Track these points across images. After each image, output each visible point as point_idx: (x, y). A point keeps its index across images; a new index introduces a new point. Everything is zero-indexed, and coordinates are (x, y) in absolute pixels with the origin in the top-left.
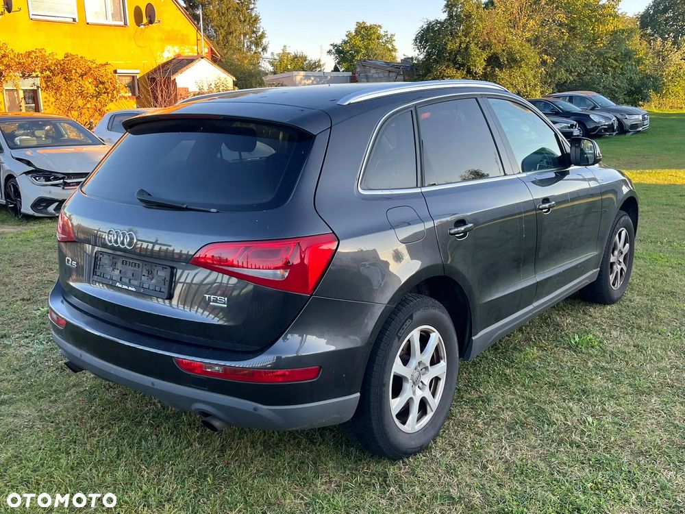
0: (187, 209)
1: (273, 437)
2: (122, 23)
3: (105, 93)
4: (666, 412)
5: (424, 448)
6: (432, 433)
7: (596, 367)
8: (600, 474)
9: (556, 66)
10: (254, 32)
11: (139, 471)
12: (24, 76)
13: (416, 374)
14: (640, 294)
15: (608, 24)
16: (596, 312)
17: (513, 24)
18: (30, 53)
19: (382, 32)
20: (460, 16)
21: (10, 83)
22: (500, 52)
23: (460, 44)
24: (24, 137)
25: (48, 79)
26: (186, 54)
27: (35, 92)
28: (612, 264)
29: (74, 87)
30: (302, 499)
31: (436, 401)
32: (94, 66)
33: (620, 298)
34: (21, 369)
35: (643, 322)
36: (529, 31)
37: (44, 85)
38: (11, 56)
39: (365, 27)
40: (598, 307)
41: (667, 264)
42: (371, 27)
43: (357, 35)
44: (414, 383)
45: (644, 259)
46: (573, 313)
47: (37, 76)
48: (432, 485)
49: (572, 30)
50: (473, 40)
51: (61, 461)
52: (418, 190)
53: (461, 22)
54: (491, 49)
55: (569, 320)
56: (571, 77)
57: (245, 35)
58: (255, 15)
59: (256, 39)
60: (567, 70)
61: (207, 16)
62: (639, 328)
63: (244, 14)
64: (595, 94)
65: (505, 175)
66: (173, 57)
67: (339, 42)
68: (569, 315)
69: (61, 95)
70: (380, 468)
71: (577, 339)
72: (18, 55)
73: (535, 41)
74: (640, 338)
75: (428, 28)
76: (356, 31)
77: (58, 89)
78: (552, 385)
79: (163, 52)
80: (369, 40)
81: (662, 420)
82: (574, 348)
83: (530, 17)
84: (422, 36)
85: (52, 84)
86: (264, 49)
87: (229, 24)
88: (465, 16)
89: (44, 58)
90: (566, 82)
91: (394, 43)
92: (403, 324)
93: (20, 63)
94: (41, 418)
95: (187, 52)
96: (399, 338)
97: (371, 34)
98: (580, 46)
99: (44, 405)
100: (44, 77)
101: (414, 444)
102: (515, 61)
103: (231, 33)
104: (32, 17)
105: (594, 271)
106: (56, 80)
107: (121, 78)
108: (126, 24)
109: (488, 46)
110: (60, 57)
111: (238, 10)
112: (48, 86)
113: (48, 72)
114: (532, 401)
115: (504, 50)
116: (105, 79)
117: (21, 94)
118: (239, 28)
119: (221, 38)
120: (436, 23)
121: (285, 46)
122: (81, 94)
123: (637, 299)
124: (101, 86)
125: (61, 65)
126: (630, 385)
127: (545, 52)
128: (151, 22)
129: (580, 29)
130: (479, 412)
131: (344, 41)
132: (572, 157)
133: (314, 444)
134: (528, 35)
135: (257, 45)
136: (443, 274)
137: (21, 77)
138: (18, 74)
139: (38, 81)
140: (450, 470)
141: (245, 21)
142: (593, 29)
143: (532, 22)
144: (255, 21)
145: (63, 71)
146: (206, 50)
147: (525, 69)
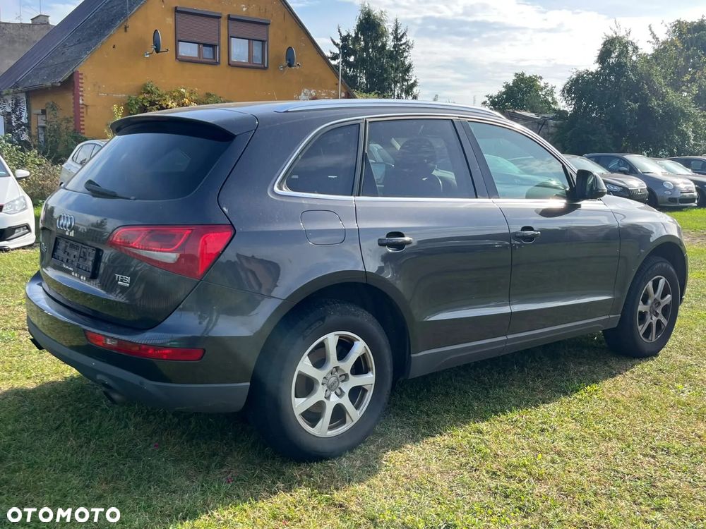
2: (262, 66)
6: (349, 443)
10: (406, 80)
13: (333, 379)
19: (542, 84)
28: (643, 313)
31: (358, 412)
39: (524, 78)
42: (530, 79)
43: (515, 86)
44: (328, 388)
52: (351, 199)
57: (396, 83)
58: (409, 63)
59: (407, 87)
65: (477, 197)
67: (495, 93)
75: (577, 78)
76: (514, 83)
79: (300, 94)
84: (570, 87)
92: (311, 325)
96: (305, 337)
105: (612, 316)
108: (266, 67)
120: (587, 74)
128: (290, 65)
131: (501, 92)
132: (578, 191)
135: (408, 93)
136: (364, 282)
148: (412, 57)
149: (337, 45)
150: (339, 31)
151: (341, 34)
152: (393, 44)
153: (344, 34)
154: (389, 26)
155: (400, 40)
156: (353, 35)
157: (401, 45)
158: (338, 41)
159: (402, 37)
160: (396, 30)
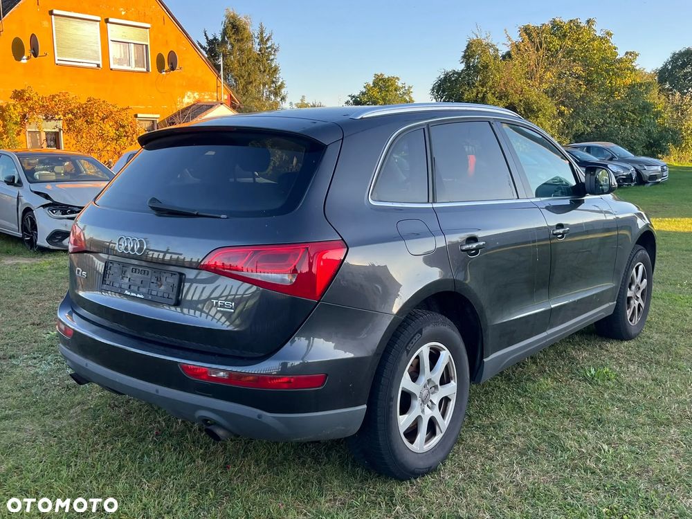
0: (198, 216)
1: (277, 456)
2: (145, 70)
3: (125, 136)
4: (686, 443)
5: (432, 470)
6: (441, 455)
7: (612, 398)
8: (616, 499)
9: (573, 118)
10: (273, 82)
11: (140, 483)
12: (47, 119)
13: (425, 392)
14: (659, 331)
15: (625, 78)
16: (613, 347)
17: (530, 75)
18: (54, 97)
19: (399, 84)
20: (477, 66)
21: (33, 125)
22: (517, 102)
23: (477, 94)
24: (44, 172)
25: (70, 122)
26: (205, 101)
27: (57, 134)
28: (629, 299)
29: (95, 130)
30: (305, 515)
31: (446, 422)
32: (116, 110)
33: (638, 334)
34: (27, 387)
35: (662, 358)
36: (546, 83)
37: (66, 128)
38: (36, 99)
39: (383, 79)
40: (615, 343)
41: (688, 304)
42: (389, 79)
43: (374, 86)
44: (423, 401)
45: (663, 299)
46: (590, 348)
47: (60, 119)
48: (440, 505)
49: (589, 82)
50: (490, 90)
51: (62, 472)
52: (429, 206)
53: (478, 73)
54: (508, 99)
55: (585, 354)
56: (589, 129)
57: (264, 85)
58: (275, 66)
59: (275, 89)
60: (584, 122)
61: (227, 65)
62: (658, 363)
63: (264, 65)
64: (613, 145)
65: (518, 198)
66: (193, 103)
67: (357, 93)
68: (585, 349)
69: (82, 137)
70: (386, 488)
71: (593, 372)
72: (42, 98)
73: (552, 93)
74: (659, 373)
75: (445, 78)
76: (374, 83)
77: (79, 131)
78: (566, 414)
79: (184, 97)
80: (387, 91)
81: (681, 451)
82: (591, 381)
83: (547, 70)
84: (439, 86)
85: (74, 126)
86: (283, 99)
87: (249, 74)
88: (482, 66)
89: (67, 102)
90: (583, 133)
91: (412, 95)
92: (412, 339)
93: (43, 106)
94: (45, 433)
95: (207, 99)
96: (408, 352)
97: (389, 86)
98: (597, 99)
99: (48, 421)
100: (67, 120)
101: (422, 464)
102: (532, 111)
103: (251, 82)
104: (57, 62)
105: (611, 304)
106: (78, 123)
107: (141, 122)
108: (148, 70)
109: (505, 96)
110: (83, 101)
111: (258, 61)
112: (70, 129)
113: (70, 115)
114: (546, 428)
115: (521, 101)
116: (125, 123)
117: (44, 136)
118: (258, 77)
119: (241, 87)
120: (454, 74)
121: (303, 97)
122: (102, 137)
123: (656, 336)
124: (121, 129)
125: (83, 109)
126: (648, 416)
127: (563, 103)
128: (173, 69)
129: (598, 81)
130: (490, 438)
131: (362, 92)
132: (587, 187)
133: (320, 463)
134: (545, 86)
135: (276, 94)
136: (453, 290)
137: (44, 119)
138: (42, 117)
139: (60, 124)
140: (459, 492)
141: (265, 71)
142: (610, 82)
143: (548, 74)
144: (275, 71)
145: (85, 115)
146: (226, 97)
147: (541, 119)
148: (278, 60)
149: (204, 49)
150: (206, 35)
151: (207, 38)
152: (259, 47)
153: (211, 38)
154: (253, 29)
155: (266, 44)
156: (220, 39)
157: (267, 48)
158: (205, 44)
159: (268, 40)
160: (262, 33)
